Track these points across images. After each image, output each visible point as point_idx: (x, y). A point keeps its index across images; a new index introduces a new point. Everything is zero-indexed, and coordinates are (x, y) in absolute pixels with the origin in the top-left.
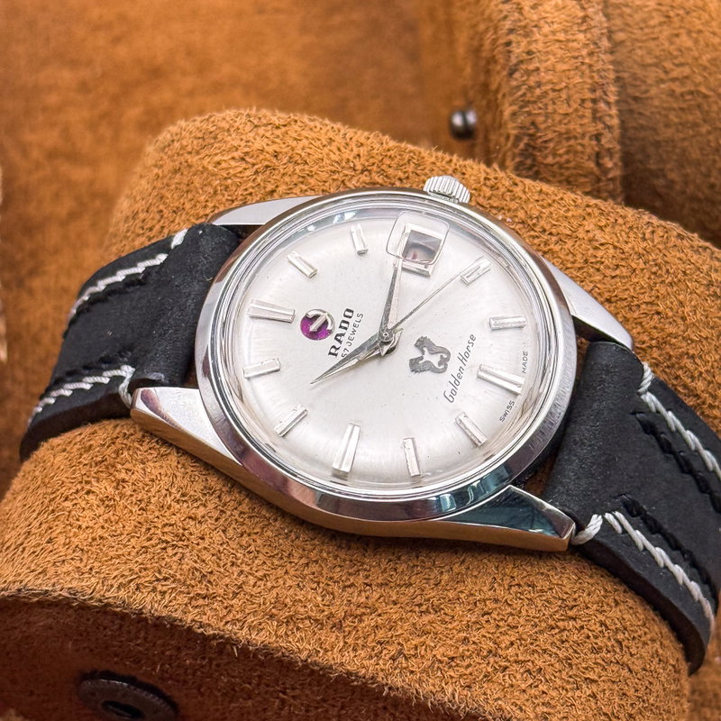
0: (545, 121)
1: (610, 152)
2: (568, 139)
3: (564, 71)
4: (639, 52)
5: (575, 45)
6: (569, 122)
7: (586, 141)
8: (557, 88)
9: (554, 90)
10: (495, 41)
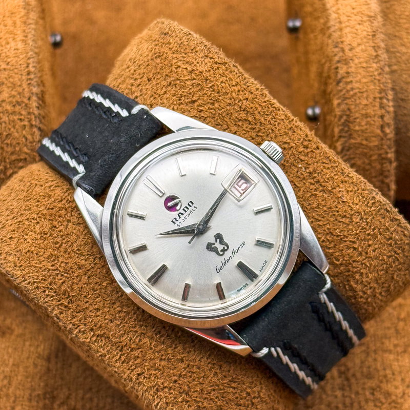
0: (355, 108)
1: (388, 125)
2: (367, 117)
3: (366, 83)
4: (404, 76)
5: (371, 69)
6: (368, 109)
7: (376, 119)
8: (362, 91)
9: (360, 92)
10: (330, 67)
